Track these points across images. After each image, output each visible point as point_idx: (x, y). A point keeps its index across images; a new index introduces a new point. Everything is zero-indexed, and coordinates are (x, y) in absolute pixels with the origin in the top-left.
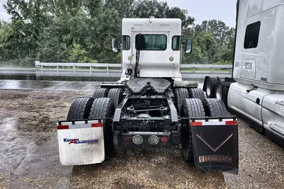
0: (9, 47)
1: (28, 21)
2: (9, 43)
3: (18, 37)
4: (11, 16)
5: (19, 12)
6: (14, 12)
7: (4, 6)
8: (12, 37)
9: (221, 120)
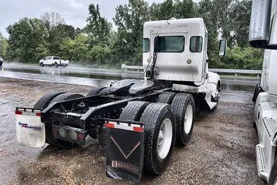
0: (114, 53)
1: (130, 31)
2: (114, 50)
3: (120, 44)
4: (117, 27)
5: (124, 24)
6: (120, 24)
7: (113, 19)
8: (117, 44)
9: (130, 125)
